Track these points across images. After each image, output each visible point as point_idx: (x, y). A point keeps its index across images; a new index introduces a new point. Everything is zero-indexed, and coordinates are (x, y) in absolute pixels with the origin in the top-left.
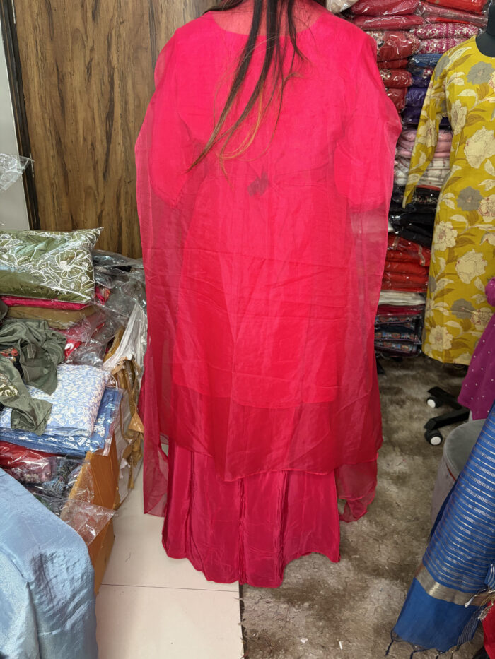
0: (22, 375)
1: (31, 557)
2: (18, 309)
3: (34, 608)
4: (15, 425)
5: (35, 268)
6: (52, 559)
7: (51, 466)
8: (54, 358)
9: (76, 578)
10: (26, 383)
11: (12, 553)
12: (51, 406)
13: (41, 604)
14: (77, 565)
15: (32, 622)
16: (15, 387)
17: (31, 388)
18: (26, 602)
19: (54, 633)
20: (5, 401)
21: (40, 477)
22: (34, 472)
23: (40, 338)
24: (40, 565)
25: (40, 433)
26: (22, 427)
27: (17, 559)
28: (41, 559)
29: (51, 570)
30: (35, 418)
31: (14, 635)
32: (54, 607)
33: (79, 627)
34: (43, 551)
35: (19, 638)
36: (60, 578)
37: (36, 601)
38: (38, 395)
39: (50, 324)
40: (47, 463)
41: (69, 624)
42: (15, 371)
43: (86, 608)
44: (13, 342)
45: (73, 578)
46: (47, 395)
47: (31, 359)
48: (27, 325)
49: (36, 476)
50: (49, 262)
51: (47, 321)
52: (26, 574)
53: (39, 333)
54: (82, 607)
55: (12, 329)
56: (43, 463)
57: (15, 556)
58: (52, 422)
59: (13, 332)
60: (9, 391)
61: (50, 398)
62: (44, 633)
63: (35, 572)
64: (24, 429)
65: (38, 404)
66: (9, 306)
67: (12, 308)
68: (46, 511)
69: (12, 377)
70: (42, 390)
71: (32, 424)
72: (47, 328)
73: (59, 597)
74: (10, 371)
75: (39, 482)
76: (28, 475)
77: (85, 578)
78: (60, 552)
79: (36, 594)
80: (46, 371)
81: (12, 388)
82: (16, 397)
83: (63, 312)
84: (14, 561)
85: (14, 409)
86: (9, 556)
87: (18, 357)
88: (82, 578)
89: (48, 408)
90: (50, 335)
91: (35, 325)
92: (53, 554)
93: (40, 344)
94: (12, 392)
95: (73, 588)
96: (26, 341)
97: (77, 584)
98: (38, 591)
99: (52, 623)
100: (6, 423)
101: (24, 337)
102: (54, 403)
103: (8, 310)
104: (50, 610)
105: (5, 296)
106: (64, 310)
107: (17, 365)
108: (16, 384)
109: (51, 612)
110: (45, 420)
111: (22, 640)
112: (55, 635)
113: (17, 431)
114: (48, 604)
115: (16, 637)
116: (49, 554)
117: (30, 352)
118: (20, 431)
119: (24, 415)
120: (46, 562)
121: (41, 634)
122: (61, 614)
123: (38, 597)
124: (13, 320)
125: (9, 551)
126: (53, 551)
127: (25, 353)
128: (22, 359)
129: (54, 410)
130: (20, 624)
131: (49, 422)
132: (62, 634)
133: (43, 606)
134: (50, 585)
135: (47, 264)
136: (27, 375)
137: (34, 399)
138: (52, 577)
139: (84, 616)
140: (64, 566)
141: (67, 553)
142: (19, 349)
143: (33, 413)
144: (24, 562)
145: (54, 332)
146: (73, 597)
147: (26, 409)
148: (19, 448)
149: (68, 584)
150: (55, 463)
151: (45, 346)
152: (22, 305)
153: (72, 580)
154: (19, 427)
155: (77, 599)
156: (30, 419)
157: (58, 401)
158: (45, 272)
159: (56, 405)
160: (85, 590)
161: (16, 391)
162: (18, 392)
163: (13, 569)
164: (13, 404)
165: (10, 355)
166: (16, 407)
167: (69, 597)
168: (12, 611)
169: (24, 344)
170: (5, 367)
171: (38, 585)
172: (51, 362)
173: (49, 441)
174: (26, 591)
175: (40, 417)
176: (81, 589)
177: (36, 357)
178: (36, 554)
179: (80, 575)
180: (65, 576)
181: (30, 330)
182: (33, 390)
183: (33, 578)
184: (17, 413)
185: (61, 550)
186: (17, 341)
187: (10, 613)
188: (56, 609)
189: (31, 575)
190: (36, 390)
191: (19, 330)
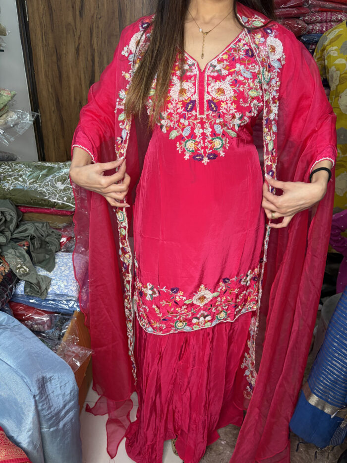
0: (32, 259)
1: (36, 379)
2: (30, 215)
3: (38, 413)
4: (27, 292)
5: (40, 187)
6: (50, 380)
7: (51, 320)
8: (53, 248)
9: (66, 393)
10: (34, 264)
11: (24, 375)
12: (51, 279)
13: (43, 410)
14: (67, 385)
15: (36, 422)
16: (27, 267)
17: (38, 267)
18: (33, 408)
19: (52, 430)
20: (20, 276)
21: (44, 327)
22: (39, 324)
23: (44, 234)
24: (43, 384)
25: (43, 298)
26: (32, 294)
27: (27, 379)
28: (43, 380)
29: (50, 387)
30: (40, 288)
31: (25, 429)
32: (51, 412)
33: (68, 427)
34: (44, 375)
35: (28, 432)
36: (55, 393)
37: (40, 408)
38: (43, 272)
39: (51, 225)
40: (48, 318)
41: (61, 425)
42: (27, 256)
43: (73, 414)
44: (26, 237)
45: (64, 394)
46: (48, 273)
47: (37, 248)
48: (34, 225)
49: (40, 326)
50: (50, 183)
51: (49, 223)
52: (32, 389)
53: (43, 231)
54: (70, 413)
55: (25, 228)
56: (45, 318)
57: (26, 377)
58: (51, 290)
59: (26, 230)
60: (23, 269)
61: (50, 275)
62: (45, 430)
63: (39, 388)
64: (33, 295)
65: (42, 278)
66: (23, 213)
67: (25, 214)
68: (47, 349)
69: (25, 260)
70: (45, 269)
71: (38, 292)
72: (48, 228)
73: (55, 405)
74: (23, 256)
75: (43, 330)
76: (36, 326)
77: (72, 394)
78: (56, 376)
79: (39, 403)
80: (47, 257)
81: (25, 267)
82: (28, 274)
83: (60, 217)
84: (25, 380)
85: (26, 281)
86: (22, 377)
87: (28, 247)
88: (70, 393)
89: (49, 281)
90: (50, 232)
91: (40, 225)
92: (51, 377)
93: (43, 238)
94: (25, 270)
95: (64, 400)
96: (34, 236)
97: (68, 398)
98: (41, 401)
99: (50, 423)
100: (21, 291)
101: (33, 233)
102: (53, 278)
103: (23, 215)
104: (49, 414)
105: (21, 206)
106: (59, 215)
107: (28, 252)
108: (28, 265)
109: (49, 416)
110: (47, 289)
111: (30, 433)
112: (53, 431)
113: (29, 297)
114: (48, 410)
115: (26, 430)
116: (48, 377)
117: (37, 243)
118: (30, 296)
119: (32, 285)
120: (46, 382)
121: (43, 430)
122: (56, 418)
123: (41, 405)
124: (26, 222)
125: (22, 374)
126: (51, 375)
127: (33, 244)
128: (32, 249)
129: (53, 282)
130: (29, 422)
131: (49, 291)
132: (57, 431)
133: (44, 411)
134: (49, 397)
135: (48, 184)
136: (35, 259)
137: (39, 275)
138: (50, 392)
139: (71, 420)
140: (58, 385)
141: (60, 377)
142: (30, 241)
143: (38, 284)
144: (31, 381)
145: (53, 230)
146: (64, 406)
147: (34, 281)
148: (30, 308)
149: (61, 397)
150: (53, 318)
151: (47, 239)
152: (31, 212)
153: (64, 395)
154: (29, 294)
155: (67, 408)
156: (37, 288)
157: (55, 276)
158: (47, 190)
159: (54, 279)
160: (73, 402)
161: (28, 270)
162: (29, 270)
163: (24, 386)
164: (26, 278)
165: (24, 245)
166: (28, 280)
167: (61, 406)
168: (24, 413)
169: (33, 238)
170: (20, 253)
171: (41, 397)
172: (51, 251)
173: (49, 304)
174: (33, 400)
175: (44, 287)
176: (70, 401)
177: (41, 247)
178: (40, 377)
179: (69, 392)
180: (58, 391)
181: (37, 229)
182: (39, 269)
183: (37, 392)
184: (28, 284)
185: (56, 375)
186: (28, 236)
187: (23, 416)
188: (53, 414)
189: (36, 390)
190: (41, 269)
191: (30, 229)
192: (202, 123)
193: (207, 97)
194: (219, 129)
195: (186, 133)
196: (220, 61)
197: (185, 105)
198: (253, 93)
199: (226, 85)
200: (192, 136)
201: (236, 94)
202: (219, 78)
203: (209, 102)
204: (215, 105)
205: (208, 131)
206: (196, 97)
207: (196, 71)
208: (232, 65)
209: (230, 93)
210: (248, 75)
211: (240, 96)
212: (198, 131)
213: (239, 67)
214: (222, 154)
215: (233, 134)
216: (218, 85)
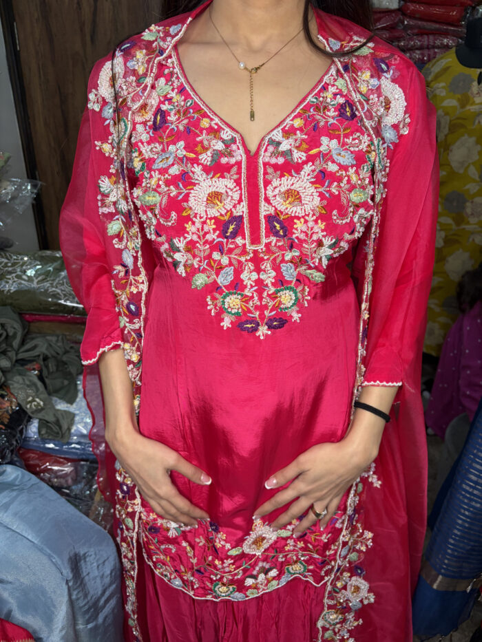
0: (46, 387)
1: (68, 557)
2: (37, 324)
3: (72, 603)
4: (42, 435)
5: (53, 287)
6: (85, 558)
7: (76, 471)
8: (73, 370)
9: (106, 574)
10: (49, 394)
11: (52, 554)
12: (74, 415)
13: (78, 599)
14: (106, 563)
15: (71, 617)
16: (41, 400)
17: (54, 399)
18: (66, 599)
19: (90, 626)
20: (32, 413)
21: (67, 481)
22: (61, 477)
23: (60, 351)
25: (65, 441)
26: (48, 436)
27: (56, 559)
28: (76, 559)
29: (84, 568)
30: (60, 427)
31: (57, 628)
32: (88, 602)
33: (109, 621)
34: (77, 551)
35: (61, 631)
36: (92, 575)
37: (74, 597)
38: (62, 406)
39: (68, 337)
40: (72, 469)
41: (100, 620)
42: (39, 384)
43: (115, 602)
44: (35, 357)
45: (103, 575)
46: (69, 405)
47: (52, 372)
48: (47, 340)
49: (62, 481)
51: (65, 335)
52: (64, 572)
53: (59, 347)
54: (111, 601)
55: (33, 345)
56: (67, 469)
57: (55, 556)
58: (75, 430)
59: (35, 347)
60: (35, 403)
61: (72, 408)
62: (81, 627)
63: (72, 570)
64: (50, 437)
65: (62, 414)
66: (29, 322)
67: (32, 324)
68: (78, 513)
69: (37, 390)
70: (65, 400)
71: (58, 433)
72: (65, 341)
73: (92, 592)
74: (35, 385)
75: (65, 486)
76: (56, 480)
77: (113, 574)
78: (92, 551)
79: (74, 590)
80: (66, 382)
81: (38, 400)
82: (42, 409)
83: (79, 326)
84: (54, 560)
85: (40, 420)
86: (50, 557)
87: (41, 371)
88: (111, 574)
89: (71, 417)
90: (68, 349)
91: (54, 339)
92: (85, 554)
93: (59, 357)
94: (39, 404)
95: (103, 584)
96: (47, 356)
97: (107, 580)
98: (75, 587)
99: (87, 617)
100: (34, 432)
101: (46, 352)
102: (77, 412)
103: (29, 326)
104: (85, 605)
105: (26, 314)
106: (78, 323)
107: (41, 378)
108: (42, 396)
109: (87, 607)
110: (69, 429)
111: (64, 632)
112: (91, 629)
113: (45, 441)
114: (84, 599)
115: (58, 630)
116: (82, 553)
117: (52, 365)
118: (46, 439)
119: (49, 424)
120: (80, 560)
121: (78, 627)
122: (95, 608)
123: (75, 593)
124: (34, 335)
125: (49, 551)
126: (86, 551)
127: (47, 367)
128: (45, 373)
129: (77, 418)
130: (61, 618)
131: (73, 431)
132: (96, 628)
133: (80, 601)
134: (84, 582)
136: (50, 388)
137: (58, 410)
138: (85, 574)
139: (113, 609)
140: (95, 564)
141: (97, 552)
142: (42, 363)
143: (58, 423)
144: (63, 561)
145: (72, 345)
146: (104, 592)
147: (51, 418)
148: (46, 455)
149: (98, 580)
150: (79, 468)
151: (64, 358)
152: (39, 321)
153: (102, 577)
154: (46, 436)
155: (107, 594)
156: (56, 428)
157: (79, 410)
158: (62, 290)
159: (78, 415)
160: (114, 586)
161: (42, 403)
162: (44, 404)
163: (54, 568)
164: (40, 415)
165: (34, 369)
166: (44, 418)
167: (100, 593)
168: (54, 606)
169: (45, 359)
170: (30, 381)
171: (75, 582)
172: (70, 374)
173: (74, 448)
174: (65, 588)
175: (65, 427)
176: (110, 585)
177: (57, 370)
178: (72, 554)
179: (109, 572)
180: (96, 573)
181: (51, 345)
182: (56, 401)
183: (71, 576)
184: (43, 424)
185: (92, 549)
186: (39, 356)
187: (53, 609)
188: (90, 604)
189: (69, 573)
190: (59, 401)
191: (41, 346)
192: (257, 261)
193: (264, 210)
194: (289, 272)
195: (224, 279)
196: (289, 132)
197: (221, 225)
198: (356, 197)
199: (303, 182)
200: (237, 285)
201: (325, 202)
202: (289, 168)
203: (269, 218)
204: (282, 225)
205: (269, 277)
206: (243, 210)
207: (240, 155)
208: (314, 142)
209: (312, 201)
210: (347, 159)
211: (332, 204)
212: (248, 277)
213: (327, 144)
214: (296, 317)
215: (318, 277)
216: (286, 183)
